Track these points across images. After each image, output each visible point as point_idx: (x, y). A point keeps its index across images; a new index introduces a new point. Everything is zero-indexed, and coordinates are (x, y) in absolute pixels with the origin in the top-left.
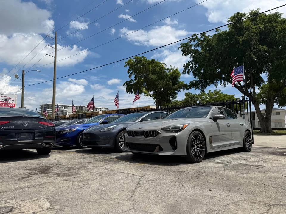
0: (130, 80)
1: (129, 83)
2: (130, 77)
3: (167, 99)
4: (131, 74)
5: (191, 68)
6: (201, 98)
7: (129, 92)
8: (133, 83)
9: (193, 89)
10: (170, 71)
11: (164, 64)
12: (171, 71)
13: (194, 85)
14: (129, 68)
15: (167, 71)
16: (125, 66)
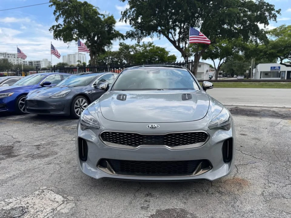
0: (57, 24)
1: (56, 28)
2: (57, 19)
3: (102, 49)
4: (58, 16)
5: (129, 16)
6: (135, 48)
7: (58, 39)
8: (61, 29)
9: (129, 39)
10: (104, 17)
11: (98, 8)
12: (106, 17)
13: (130, 35)
14: (55, 9)
15: (101, 17)
16: (49, 6)
